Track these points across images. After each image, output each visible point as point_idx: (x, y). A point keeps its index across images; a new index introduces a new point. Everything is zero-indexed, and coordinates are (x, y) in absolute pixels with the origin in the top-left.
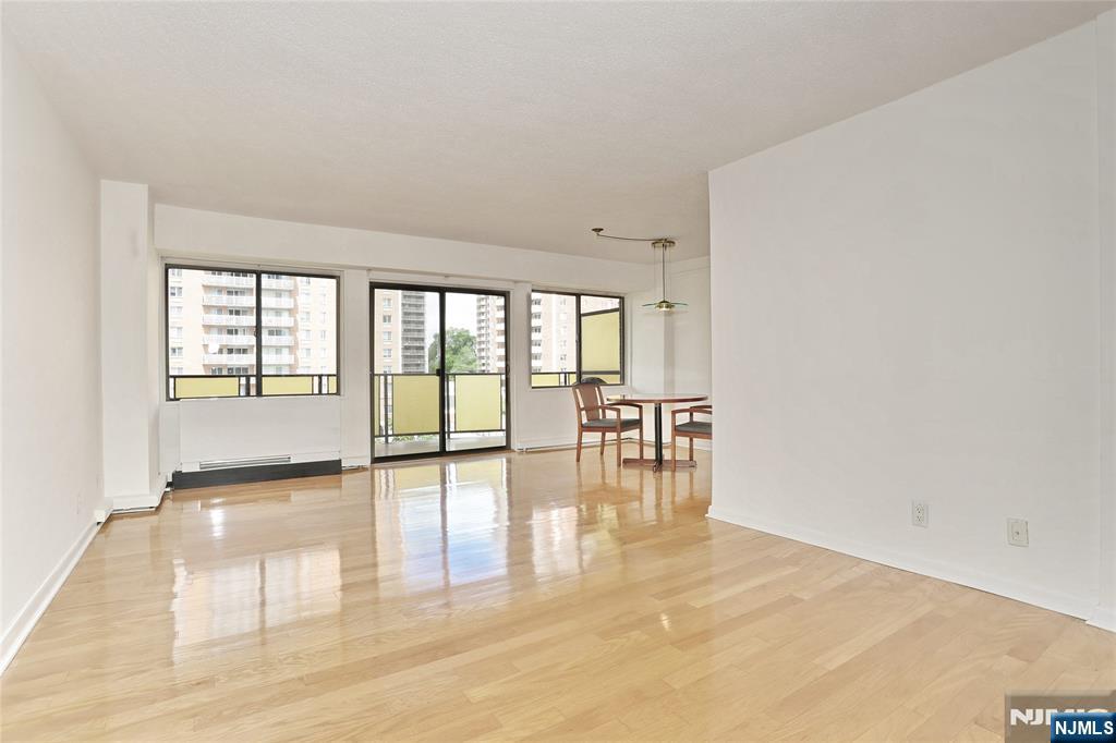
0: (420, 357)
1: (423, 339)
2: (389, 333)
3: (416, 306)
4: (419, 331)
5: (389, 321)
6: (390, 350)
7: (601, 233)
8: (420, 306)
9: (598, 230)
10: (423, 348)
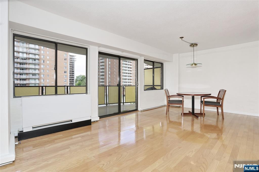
0: (73, 82)
1: (74, 77)
2: (66, 76)
3: (72, 69)
4: (73, 75)
5: (66, 73)
6: (66, 80)
7: (183, 39)
8: (73, 69)
9: (182, 38)
10: (74, 80)
